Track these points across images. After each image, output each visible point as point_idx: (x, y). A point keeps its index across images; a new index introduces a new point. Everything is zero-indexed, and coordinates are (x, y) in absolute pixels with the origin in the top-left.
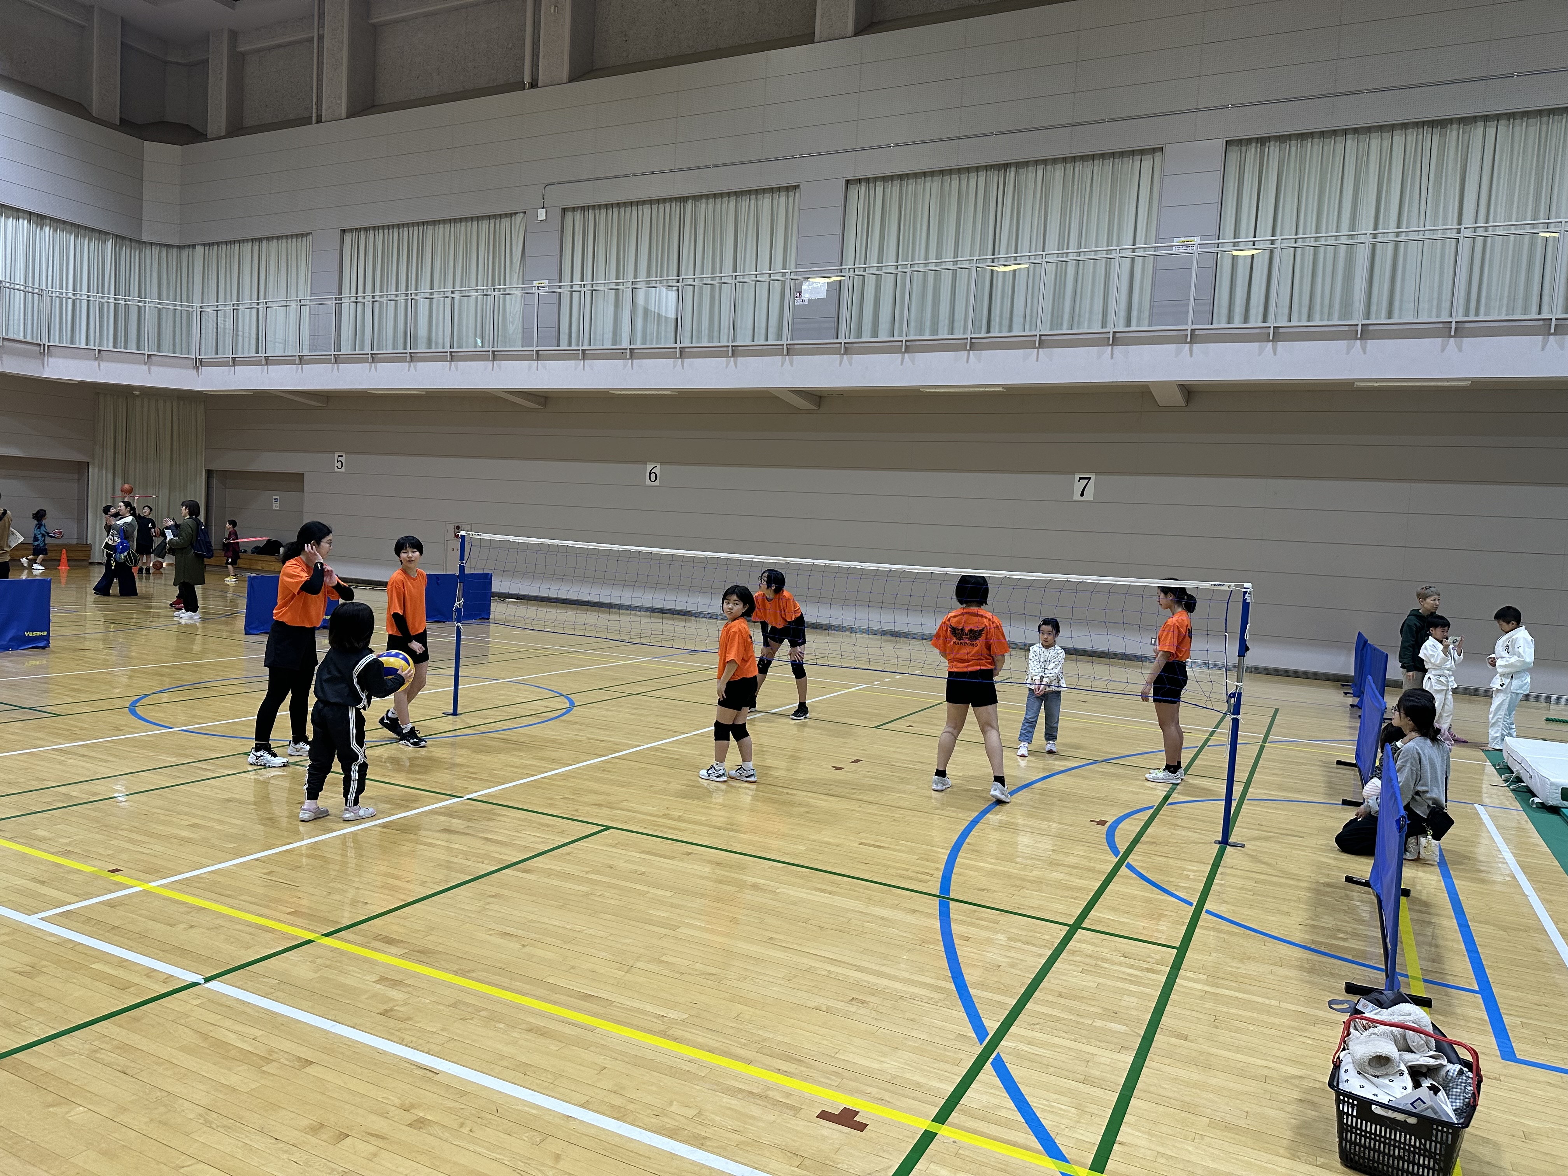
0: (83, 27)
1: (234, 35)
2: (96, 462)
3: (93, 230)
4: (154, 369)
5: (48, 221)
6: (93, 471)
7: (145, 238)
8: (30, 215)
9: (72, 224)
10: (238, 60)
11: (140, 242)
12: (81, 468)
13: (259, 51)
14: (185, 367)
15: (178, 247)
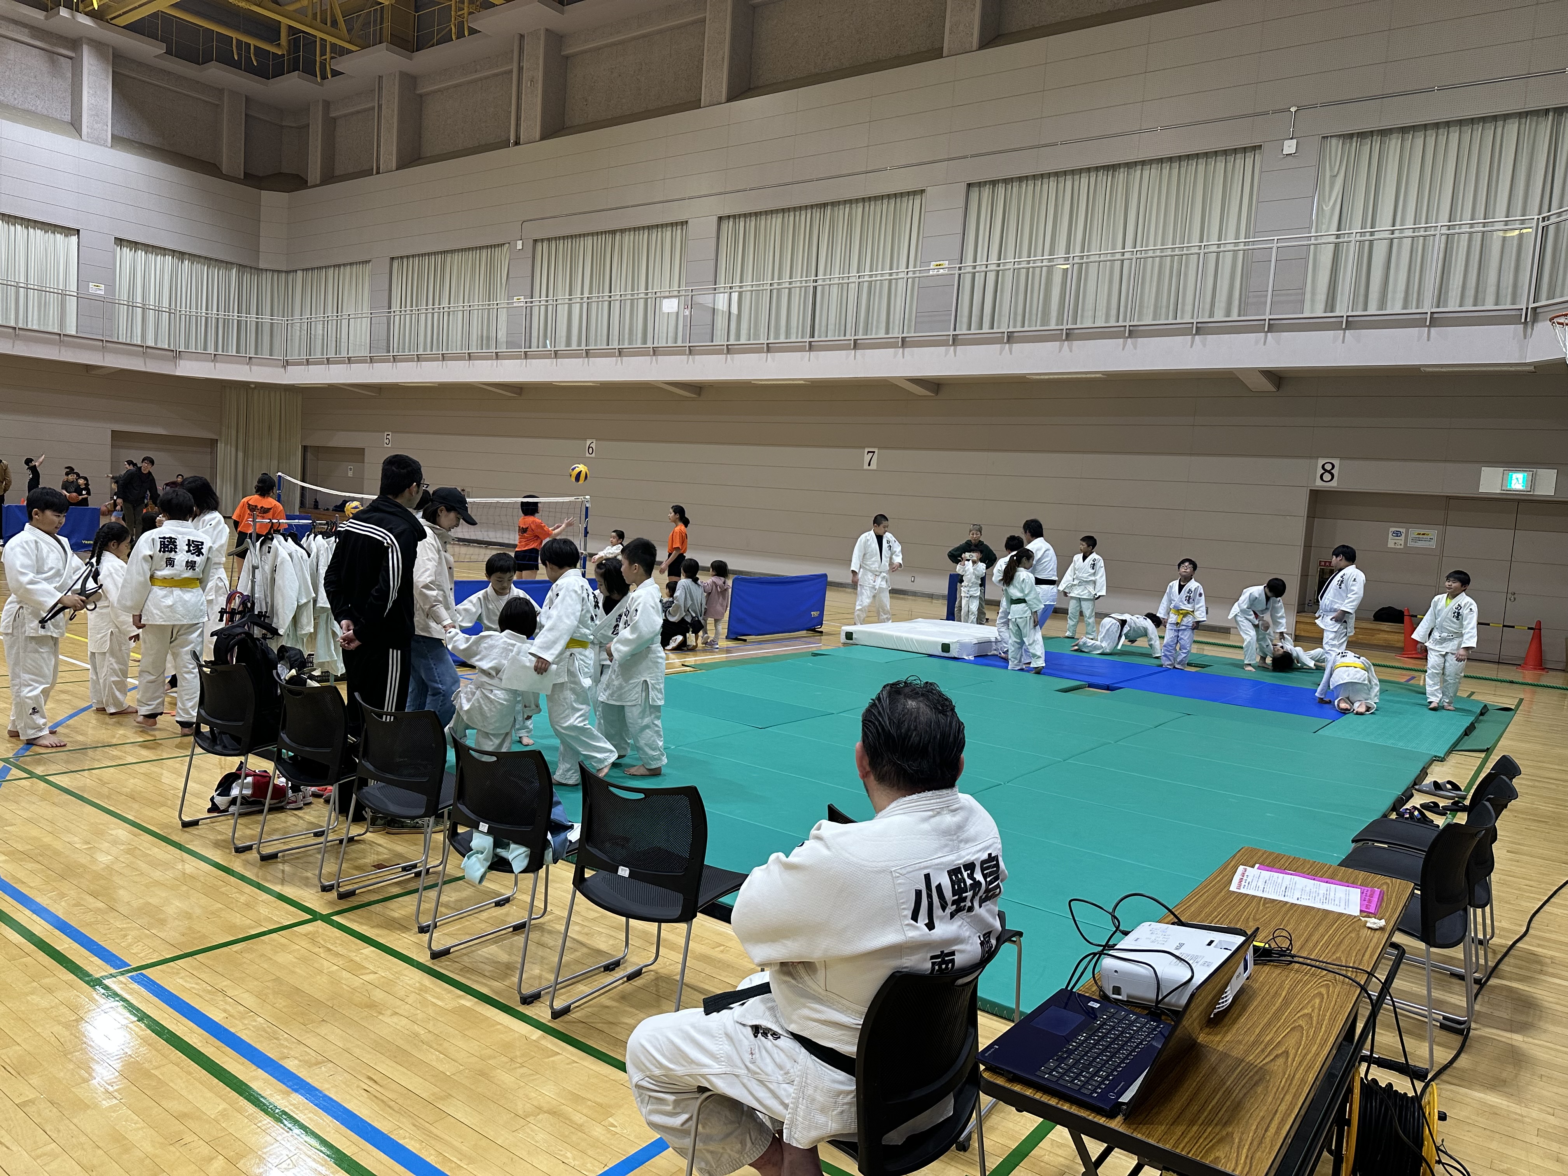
0: (218, 105)
1: (327, 105)
2: (223, 438)
3: (222, 261)
4: (254, 368)
5: (187, 256)
6: (221, 446)
7: (261, 266)
8: (173, 253)
9: (206, 258)
10: (331, 124)
11: (257, 269)
12: (213, 443)
13: (345, 116)
14: (277, 366)
15: (286, 272)
